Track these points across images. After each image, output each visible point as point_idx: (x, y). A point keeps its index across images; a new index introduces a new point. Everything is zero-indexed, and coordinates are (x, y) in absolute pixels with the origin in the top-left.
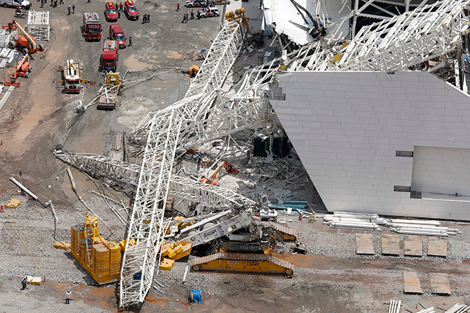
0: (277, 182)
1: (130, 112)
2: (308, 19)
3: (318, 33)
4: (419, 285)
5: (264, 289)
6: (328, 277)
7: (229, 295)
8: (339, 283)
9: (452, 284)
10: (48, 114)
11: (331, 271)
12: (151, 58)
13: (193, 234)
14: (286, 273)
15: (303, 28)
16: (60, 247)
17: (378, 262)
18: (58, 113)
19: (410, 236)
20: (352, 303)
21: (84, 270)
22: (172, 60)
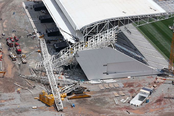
0: (73, 75)
1: (31, 63)
2: (73, 37)
3: (77, 40)
4: (118, 94)
5: (86, 101)
6: (98, 96)
7: (80, 104)
8: (101, 97)
9: (124, 93)
10: (12, 66)
11: (98, 95)
12: (27, 49)
13: (66, 91)
14: (89, 97)
15: (73, 39)
16: (36, 99)
17: (106, 91)
18: (15, 66)
19: (109, 83)
20: (106, 101)
21: (45, 103)
22: (32, 49)
